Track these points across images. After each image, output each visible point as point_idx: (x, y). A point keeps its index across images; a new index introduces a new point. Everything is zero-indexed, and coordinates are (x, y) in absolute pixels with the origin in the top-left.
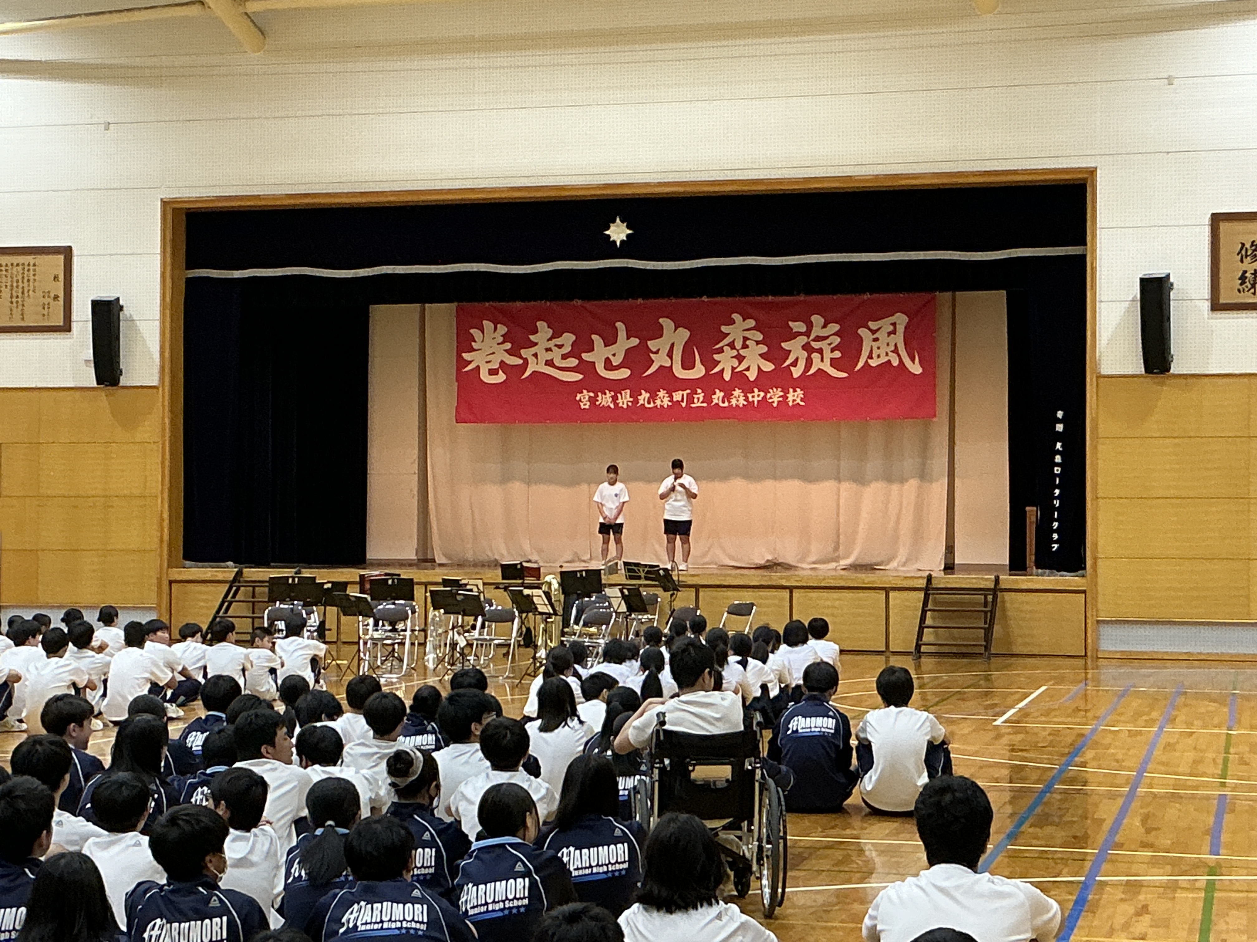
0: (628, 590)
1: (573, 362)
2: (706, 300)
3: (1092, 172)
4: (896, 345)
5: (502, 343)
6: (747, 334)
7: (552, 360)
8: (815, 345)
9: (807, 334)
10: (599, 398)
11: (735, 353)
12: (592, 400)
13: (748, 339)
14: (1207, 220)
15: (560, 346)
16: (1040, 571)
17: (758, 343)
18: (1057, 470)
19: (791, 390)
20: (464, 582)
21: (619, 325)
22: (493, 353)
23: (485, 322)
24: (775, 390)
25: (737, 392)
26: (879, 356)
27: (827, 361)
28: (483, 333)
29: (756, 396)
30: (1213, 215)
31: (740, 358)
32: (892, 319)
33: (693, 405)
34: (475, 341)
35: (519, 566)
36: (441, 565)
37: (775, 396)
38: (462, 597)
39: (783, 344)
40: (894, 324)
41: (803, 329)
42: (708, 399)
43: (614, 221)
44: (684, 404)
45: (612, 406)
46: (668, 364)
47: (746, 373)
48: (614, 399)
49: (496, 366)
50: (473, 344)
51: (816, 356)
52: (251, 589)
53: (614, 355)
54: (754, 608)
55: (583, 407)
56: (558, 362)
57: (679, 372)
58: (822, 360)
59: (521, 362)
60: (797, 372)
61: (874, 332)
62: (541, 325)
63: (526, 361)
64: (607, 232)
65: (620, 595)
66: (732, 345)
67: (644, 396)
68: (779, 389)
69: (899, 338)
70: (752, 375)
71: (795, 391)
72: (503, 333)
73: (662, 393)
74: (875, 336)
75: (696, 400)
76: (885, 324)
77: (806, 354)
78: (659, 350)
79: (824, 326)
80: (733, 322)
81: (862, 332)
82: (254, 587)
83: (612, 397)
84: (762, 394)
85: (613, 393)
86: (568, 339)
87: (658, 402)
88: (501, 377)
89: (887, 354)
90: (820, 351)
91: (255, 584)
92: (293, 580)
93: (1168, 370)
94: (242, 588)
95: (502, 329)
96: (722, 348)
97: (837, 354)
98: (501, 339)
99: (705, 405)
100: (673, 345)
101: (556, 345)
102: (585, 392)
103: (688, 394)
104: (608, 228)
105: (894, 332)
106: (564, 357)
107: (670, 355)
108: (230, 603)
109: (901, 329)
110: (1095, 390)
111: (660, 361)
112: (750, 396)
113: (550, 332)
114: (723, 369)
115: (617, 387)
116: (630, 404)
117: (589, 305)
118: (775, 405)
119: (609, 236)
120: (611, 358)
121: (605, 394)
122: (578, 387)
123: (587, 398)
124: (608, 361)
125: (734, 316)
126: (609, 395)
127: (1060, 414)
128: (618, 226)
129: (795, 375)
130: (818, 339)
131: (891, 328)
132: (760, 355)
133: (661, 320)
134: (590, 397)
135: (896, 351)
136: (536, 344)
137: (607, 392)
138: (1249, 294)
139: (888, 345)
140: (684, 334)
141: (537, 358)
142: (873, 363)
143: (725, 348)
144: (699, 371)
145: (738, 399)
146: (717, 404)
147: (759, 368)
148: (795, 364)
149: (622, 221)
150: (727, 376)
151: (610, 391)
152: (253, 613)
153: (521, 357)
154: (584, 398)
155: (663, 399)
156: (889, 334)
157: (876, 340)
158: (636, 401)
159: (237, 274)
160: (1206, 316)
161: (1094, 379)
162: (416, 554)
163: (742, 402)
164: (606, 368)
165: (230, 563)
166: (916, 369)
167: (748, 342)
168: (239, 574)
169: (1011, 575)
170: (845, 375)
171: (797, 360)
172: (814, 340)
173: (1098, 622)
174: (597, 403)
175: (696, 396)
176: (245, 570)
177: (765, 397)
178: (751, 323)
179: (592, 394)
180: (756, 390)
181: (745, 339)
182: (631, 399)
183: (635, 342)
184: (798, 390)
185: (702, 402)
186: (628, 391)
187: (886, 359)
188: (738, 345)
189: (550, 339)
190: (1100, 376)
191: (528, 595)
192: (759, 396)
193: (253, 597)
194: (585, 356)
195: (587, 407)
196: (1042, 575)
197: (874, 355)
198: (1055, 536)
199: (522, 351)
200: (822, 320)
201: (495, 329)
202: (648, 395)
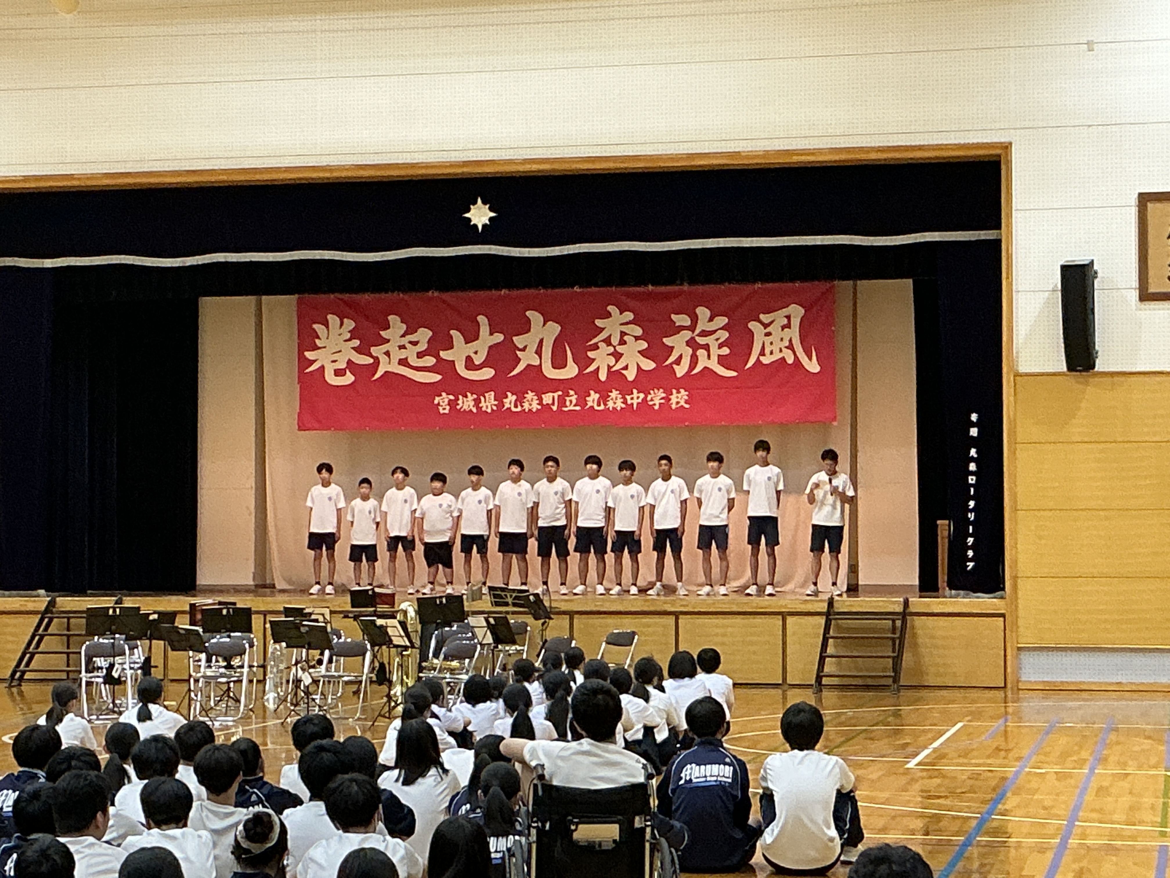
0: (494, 618)
1: (430, 361)
2: (578, 290)
3: (1007, 147)
4: (790, 341)
5: (349, 340)
6: (624, 328)
7: (406, 359)
8: (701, 341)
9: (692, 328)
10: (460, 402)
11: (611, 349)
12: (452, 404)
13: (626, 334)
14: (1133, 200)
15: (415, 343)
16: (953, 592)
17: (637, 338)
18: (972, 480)
19: (674, 391)
20: (307, 611)
21: (482, 319)
22: (340, 351)
23: (329, 317)
24: (656, 391)
25: (614, 394)
26: (771, 353)
27: (714, 358)
28: (328, 329)
29: (636, 398)
30: (1140, 194)
31: (618, 356)
32: (785, 311)
33: (565, 409)
34: (318, 337)
35: (370, 593)
36: (283, 591)
37: (657, 398)
38: (307, 629)
39: (664, 340)
40: (788, 317)
41: (687, 322)
42: (582, 401)
43: (475, 203)
44: (555, 408)
45: (474, 410)
46: (537, 363)
47: (624, 372)
48: (477, 402)
49: (344, 366)
50: (317, 341)
51: (701, 353)
52: (66, 620)
53: (476, 353)
54: (636, 637)
55: (442, 411)
56: (414, 361)
57: (550, 372)
58: (709, 357)
59: (371, 361)
60: (681, 371)
61: (766, 326)
62: (393, 319)
63: (377, 360)
64: (467, 215)
65: (485, 624)
66: (608, 341)
67: (510, 400)
68: (661, 390)
69: (794, 333)
70: (631, 375)
71: (678, 392)
72: (351, 328)
73: (530, 395)
74: (767, 330)
75: (568, 403)
76: (779, 317)
77: (690, 351)
78: (525, 347)
79: (711, 319)
80: (609, 315)
81: (753, 325)
82: (69, 619)
83: (474, 400)
84: (642, 396)
85: (475, 396)
86: (424, 335)
87: (526, 406)
88: (349, 379)
89: (781, 351)
90: (707, 347)
91: (69, 614)
92: (114, 611)
93: (1093, 367)
94: (55, 620)
95: (349, 324)
96: (596, 344)
97: (726, 351)
98: (349, 335)
99: (578, 408)
100: (541, 341)
101: (410, 342)
102: (444, 394)
103: (559, 396)
104: (468, 210)
105: (788, 326)
106: (420, 355)
107: (539, 352)
108: (42, 637)
109: (796, 322)
110: (1012, 390)
111: (527, 359)
112: (628, 398)
113: (404, 327)
114: (598, 368)
115: (479, 388)
116: (495, 408)
117: (447, 296)
118: (656, 407)
119: (469, 220)
120: (473, 355)
121: (466, 397)
122: (435, 389)
123: (446, 401)
124: (469, 359)
125: (610, 308)
126: (471, 397)
127: (974, 417)
128: (479, 208)
129: (679, 375)
130: (704, 334)
131: (785, 321)
132: (639, 352)
133: (528, 313)
134: (450, 400)
135: (791, 347)
136: (388, 341)
137: (469, 394)
139: (782, 339)
140: (554, 329)
141: (389, 356)
142: (765, 360)
143: (599, 344)
144: (571, 371)
145: (615, 401)
146: (592, 407)
147: (638, 366)
148: (678, 361)
149: (484, 203)
150: (603, 376)
151: (472, 394)
152: (68, 648)
153: (371, 356)
154: (443, 401)
155: (531, 402)
156: (783, 328)
157: (768, 334)
158: (501, 404)
159: (48, 263)
160: (1134, 308)
161: (1012, 378)
162: (254, 580)
163: (620, 405)
164: (468, 368)
165: (42, 592)
166: (813, 366)
167: (626, 338)
168: (52, 604)
169: (920, 597)
170: (734, 374)
171: (681, 357)
172: (698, 335)
173: (1019, 649)
174: (458, 407)
175: (568, 399)
176: (58, 599)
177: (645, 400)
178: (629, 316)
179: (452, 397)
180: (635, 391)
181: (623, 334)
182: (496, 403)
183: (499, 338)
184: (682, 391)
185: (575, 405)
186: (492, 393)
187: (780, 356)
188: (615, 341)
189: (403, 336)
190: (1017, 375)
191: (382, 626)
192: (638, 398)
193: (68, 629)
194: (442, 354)
195: (447, 411)
196: (956, 596)
197: (767, 351)
198: (970, 553)
199: (373, 349)
200: (708, 313)
201: (342, 324)
202: (514, 397)
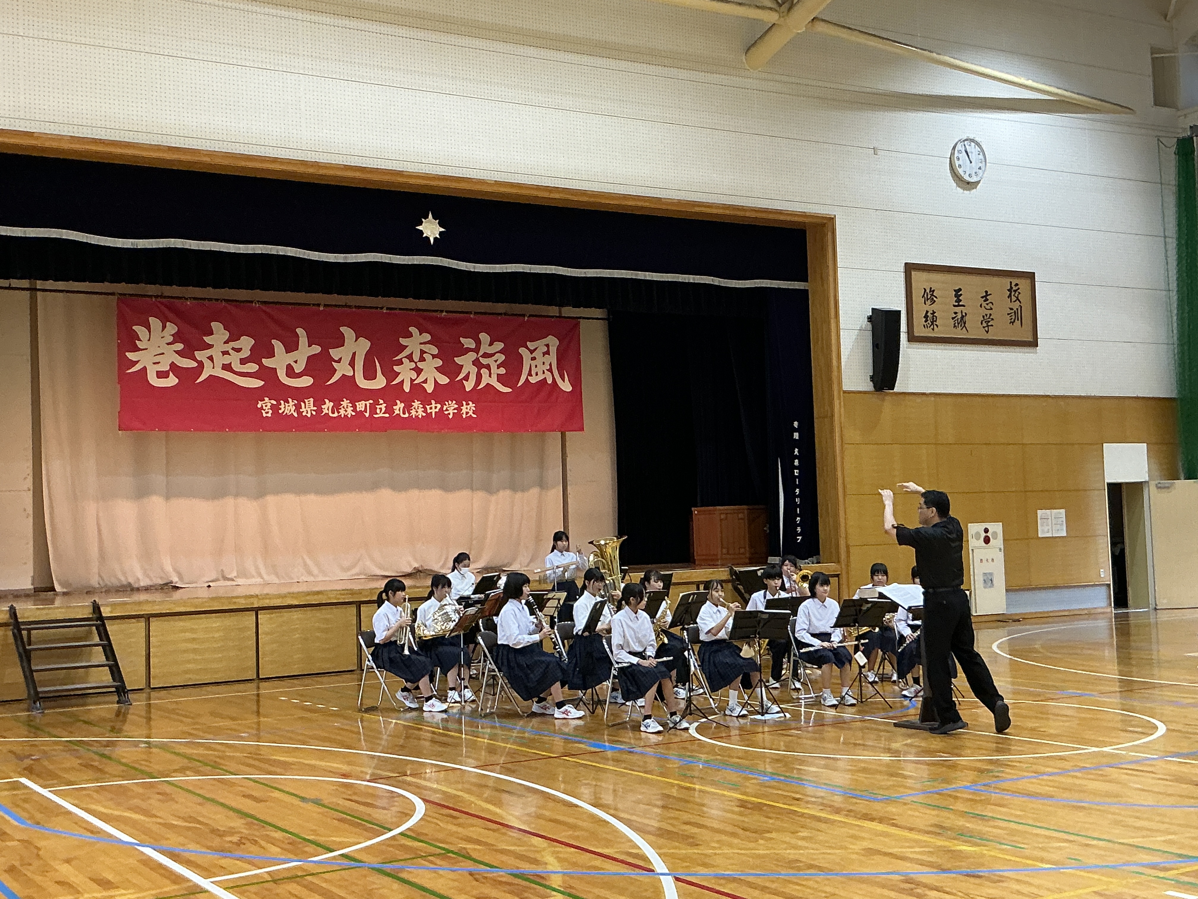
1: (253, 367)
2: (386, 312)
3: (831, 220)
4: (550, 365)
5: (172, 343)
6: (425, 348)
7: (230, 364)
8: (484, 361)
9: (477, 350)
10: (282, 406)
11: (413, 365)
12: (275, 409)
13: (425, 352)
14: (902, 269)
15: (238, 350)
17: (434, 356)
19: (464, 403)
21: (299, 331)
23: (151, 319)
24: (450, 402)
25: (416, 404)
26: (537, 374)
27: (494, 377)
28: (150, 332)
29: (434, 408)
30: (906, 264)
31: (418, 371)
32: (545, 341)
33: (375, 416)
34: (140, 340)
37: (451, 408)
39: (456, 359)
40: (547, 346)
41: (473, 346)
42: (389, 410)
43: (426, 217)
44: (367, 415)
45: (296, 415)
46: (351, 374)
47: (424, 385)
48: (298, 407)
50: (138, 342)
51: (484, 371)
53: (296, 362)
56: (237, 367)
57: (363, 383)
58: (490, 376)
59: (195, 364)
60: (469, 386)
61: (532, 352)
62: (216, 326)
63: (201, 365)
64: (420, 228)
66: (410, 357)
67: (328, 405)
68: (454, 402)
69: (553, 358)
70: (430, 388)
71: (468, 404)
72: (173, 332)
73: (345, 403)
74: (533, 355)
75: (378, 411)
76: (540, 345)
77: (476, 369)
78: (341, 359)
79: (491, 344)
80: (410, 335)
81: (522, 350)
83: (295, 405)
84: (439, 406)
85: (296, 402)
86: (246, 343)
87: (342, 412)
88: (172, 381)
89: (544, 373)
90: (488, 367)
93: (895, 388)
95: (171, 328)
96: (401, 359)
97: (502, 371)
98: (172, 339)
99: (387, 415)
100: (354, 354)
101: (233, 349)
102: (266, 399)
103: (370, 404)
104: (421, 223)
105: (547, 353)
106: (243, 362)
107: (352, 364)
109: (553, 350)
111: (342, 370)
112: (428, 407)
113: (227, 335)
114: (403, 381)
115: (299, 395)
116: (314, 413)
117: (268, 308)
118: (451, 416)
119: (422, 232)
120: (293, 364)
121: (288, 402)
122: (258, 394)
123: (269, 405)
124: (289, 368)
125: (411, 329)
126: (292, 402)
127: (796, 424)
128: (430, 222)
129: (468, 390)
130: (486, 355)
131: (546, 349)
132: (436, 368)
133: (342, 329)
134: (272, 405)
135: (550, 370)
136: (211, 346)
137: (290, 400)
138: (930, 329)
139: (544, 363)
140: (364, 345)
141: (212, 361)
142: (533, 380)
143: (405, 361)
144: (380, 382)
145: (418, 410)
146: (398, 415)
147: (436, 382)
148: (466, 378)
149: (435, 218)
150: (407, 388)
151: (293, 399)
153: (195, 359)
154: (266, 405)
155: (347, 409)
156: (544, 354)
157: (534, 359)
158: (319, 410)
162: (33, 584)
163: (421, 413)
164: (288, 375)
166: (566, 386)
167: (424, 355)
170: (510, 390)
171: (469, 374)
172: (482, 357)
174: (280, 412)
175: (378, 407)
177: (441, 409)
178: (427, 337)
179: (274, 402)
180: (433, 402)
181: (422, 352)
182: (315, 408)
183: (316, 349)
184: (470, 403)
185: (384, 413)
186: (312, 400)
187: (542, 377)
188: (416, 357)
189: (225, 343)
190: (844, 392)
192: (436, 407)
194: (265, 362)
195: (269, 415)
197: (533, 373)
199: (196, 353)
200: (488, 338)
201: (164, 327)
202: (332, 404)
